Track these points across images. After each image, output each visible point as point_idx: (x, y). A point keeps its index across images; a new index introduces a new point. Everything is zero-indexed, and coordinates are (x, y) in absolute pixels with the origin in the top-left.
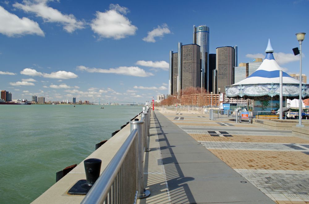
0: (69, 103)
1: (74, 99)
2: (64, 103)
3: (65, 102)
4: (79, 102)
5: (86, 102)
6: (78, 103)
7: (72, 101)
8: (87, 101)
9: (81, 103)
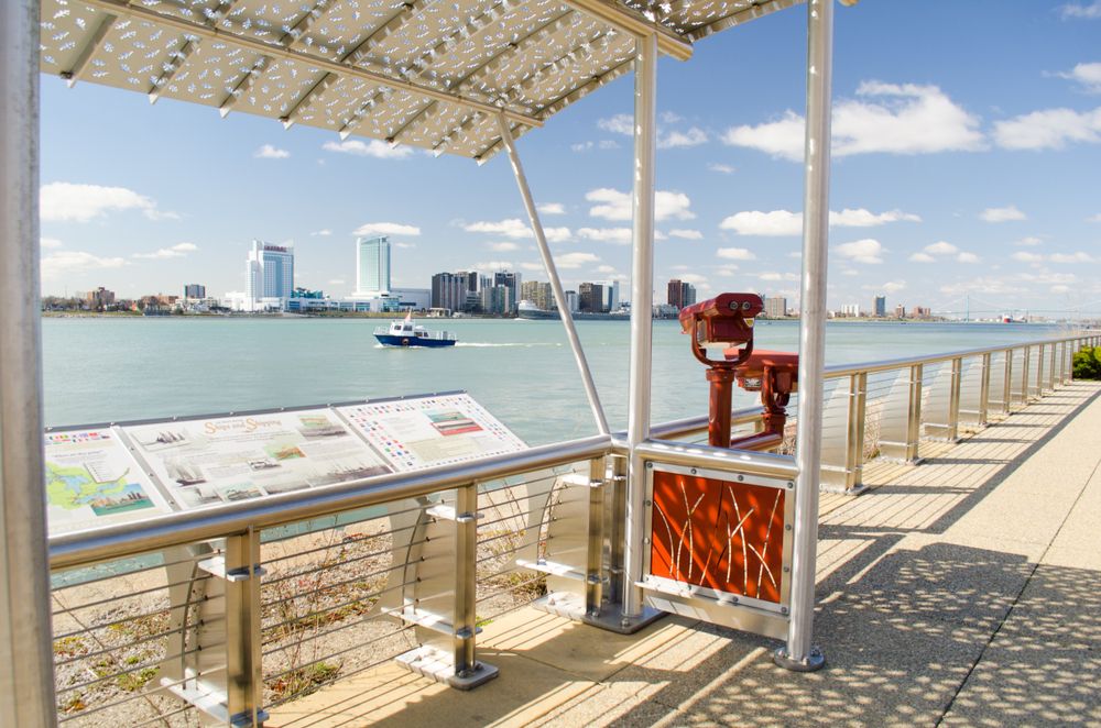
0: (862, 315)
1: (880, 302)
2: (845, 316)
3: (851, 312)
4: (894, 311)
5: (920, 311)
6: (892, 314)
7: (871, 308)
8: (923, 307)
9: (902, 315)
